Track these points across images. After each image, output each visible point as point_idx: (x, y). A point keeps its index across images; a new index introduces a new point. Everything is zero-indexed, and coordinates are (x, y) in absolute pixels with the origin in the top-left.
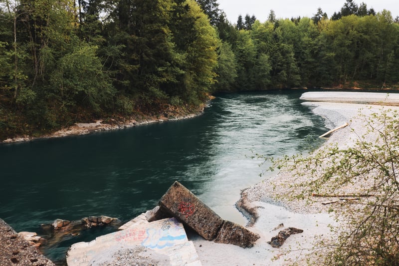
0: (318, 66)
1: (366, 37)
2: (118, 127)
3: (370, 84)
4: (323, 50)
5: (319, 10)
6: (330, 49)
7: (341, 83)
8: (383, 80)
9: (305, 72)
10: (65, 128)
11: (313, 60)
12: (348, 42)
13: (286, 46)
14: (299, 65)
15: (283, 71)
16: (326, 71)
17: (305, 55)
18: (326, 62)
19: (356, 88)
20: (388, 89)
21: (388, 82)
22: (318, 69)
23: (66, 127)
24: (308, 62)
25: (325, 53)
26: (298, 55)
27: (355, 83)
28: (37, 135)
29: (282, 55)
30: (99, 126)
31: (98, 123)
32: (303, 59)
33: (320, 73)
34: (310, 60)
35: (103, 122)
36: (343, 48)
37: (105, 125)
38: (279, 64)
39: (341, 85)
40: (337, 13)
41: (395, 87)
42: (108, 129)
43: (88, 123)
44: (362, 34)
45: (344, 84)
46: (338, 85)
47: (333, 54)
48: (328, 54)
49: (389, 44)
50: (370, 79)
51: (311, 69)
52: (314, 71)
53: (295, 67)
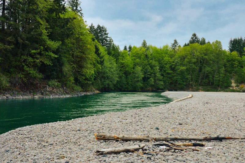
0: (175, 76)
1: (206, 57)
3: (210, 89)
4: (178, 65)
5: (175, 41)
6: (182, 65)
7: (191, 88)
8: (218, 86)
9: (167, 80)
11: (172, 72)
13: (153, 62)
14: (162, 75)
15: (151, 78)
16: (180, 79)
17: (166, 68)
18: (180, 73)
19: (201, 91)
20: (222, 91)
21: (222, 87)
22: (175, 78)
24: (168, 74)
25: (179, 67)
26: (161, 68)
27: (200, 88)
29: (151, 68)
32: (165, 71)
33: (177, 80)
34: (170, 72)
36: (191, 64)
38: (149, 73)
41: (227, 91)
44: (203, 55)
45: (192, 88)
46: (189, 89)
47: (184, 68)
48: (181, 68)
49: (221, 62)
50: (210, 85)
51: (170, 78)
52: (173, 79)
53: (160, 76)
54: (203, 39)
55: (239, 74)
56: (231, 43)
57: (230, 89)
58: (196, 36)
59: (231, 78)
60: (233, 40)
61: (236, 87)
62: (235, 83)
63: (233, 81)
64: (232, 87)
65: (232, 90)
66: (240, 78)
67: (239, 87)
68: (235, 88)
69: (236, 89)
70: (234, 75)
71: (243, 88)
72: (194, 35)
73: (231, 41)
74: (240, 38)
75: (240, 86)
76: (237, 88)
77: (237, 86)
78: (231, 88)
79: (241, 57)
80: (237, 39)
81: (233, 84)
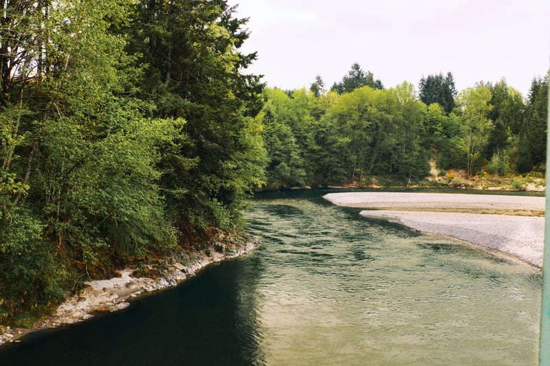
0: (326, 156)
1: (387, 116)
2: (167, 284)
3: (391, 181)
4: (332, 134)
5: (319, 78)
6: (341, 132)
7: (356, 180)
8: (408, 175)
9: (310, 165)
10: (71, 296)
11: (320, 148)
12: (366, 124)
13: (286, 129)
14: (302, 155)
15: (283, 164)
16: (338, 162)
17: (308, 140)
18: (338, 151)
19: (375, 186)
20: (415, 186)
21: (414, 178)
22: (327, 160)
23: (73, 293)
24: (313, 151)
25: (337, 138)
26: (301, 139)
27: (374, 179)
28: (26, 321)
29: (280, 140)
30: (131, 283)
31: (126, 276)
32: (306, 146)
33: (330, 165)
34: (316, 147)
35: (134, 275)
36: (358, 132)
37: (141, 279)
38: (277, 152)
39: (355, 182)
40: (338, 84)
41: (423, 185)
42: (151, 289)
43: (108, 278)
44: (383, 113)
45: (359, 181)
46: (352, 182)
47: (347, 140)
48: (340, 140)
49: (414, 127)
50: (390, 174)
51: (316, 160)
52: (321, 162)
53: (298, 157)
54: (370, 74)
55: (443, 150)
56: (422, 83)
57: (428, 180)
58: (359, 68)
59: (429, 158)
60: (426, 78)
61: (438, 176)
62: (437, 168)
63: (432, 164)
64: (431, 175)
65: (433, 182)
66: (446, 159)
67: (444, 177)
68: (437, 179)
69: (440, 180)
70: (434, 152)
71: (452, 178)
72: (357, 67)
73: (423, 80)
74: (438, 75)
75: (447, 174)
76: (440, 178)
77: (441, 174)
78: (430, 179)
79: (447, 115)
80: (434, 77)
81: (434, 171)
